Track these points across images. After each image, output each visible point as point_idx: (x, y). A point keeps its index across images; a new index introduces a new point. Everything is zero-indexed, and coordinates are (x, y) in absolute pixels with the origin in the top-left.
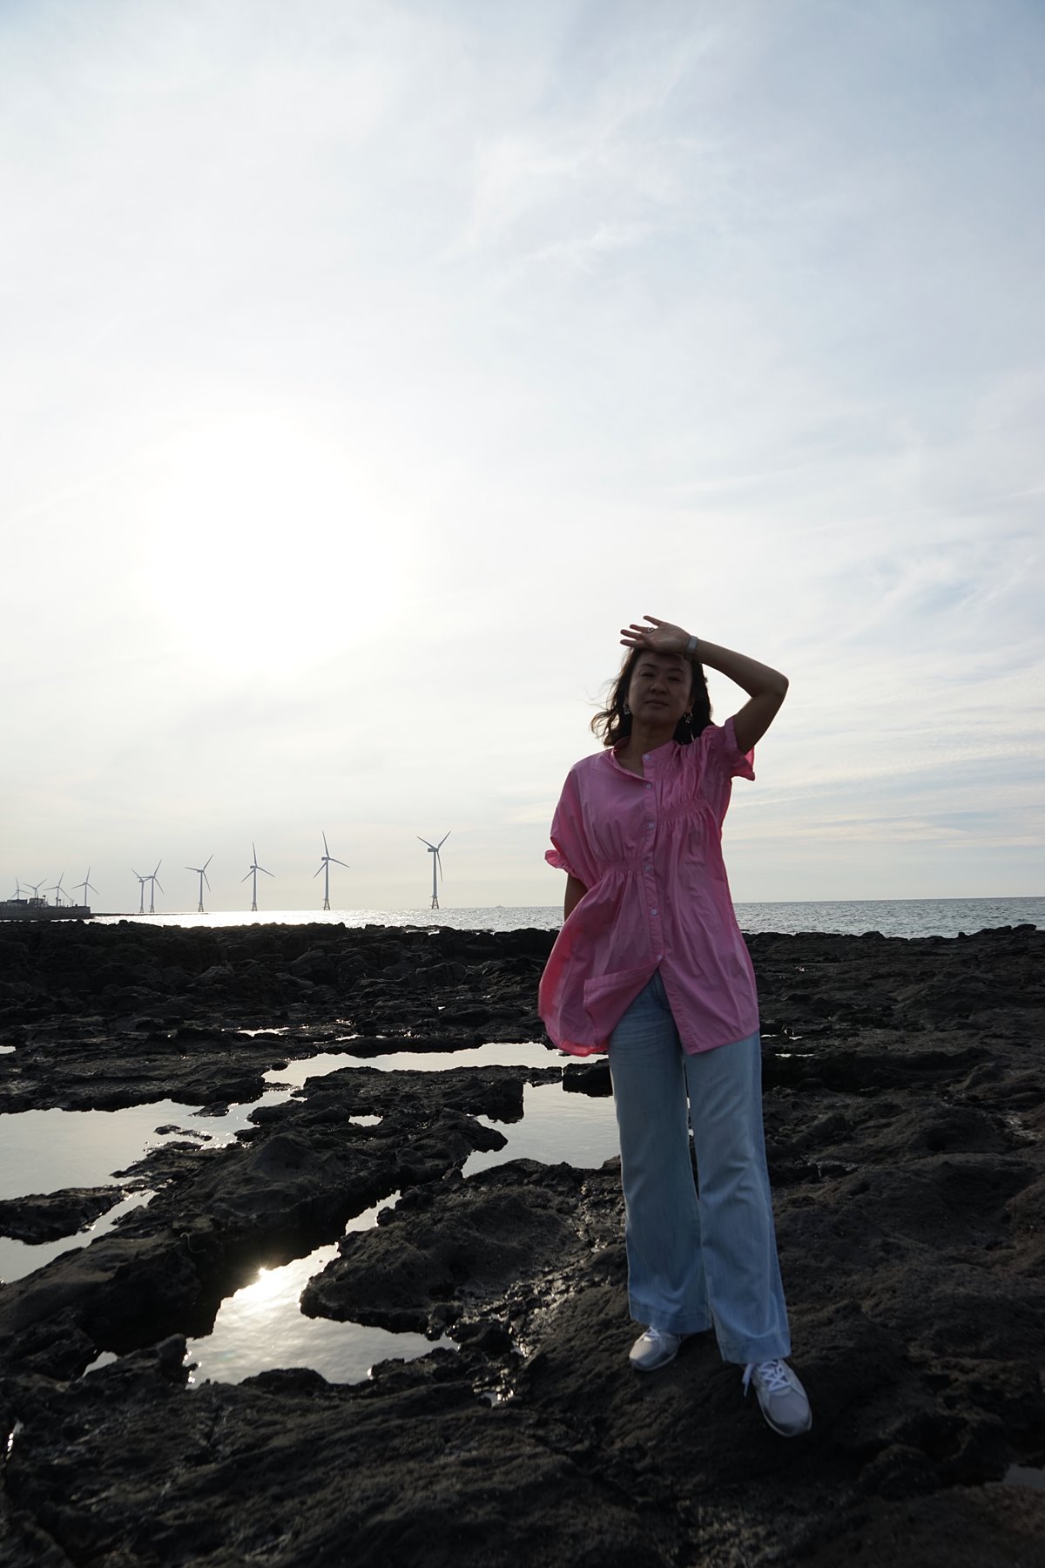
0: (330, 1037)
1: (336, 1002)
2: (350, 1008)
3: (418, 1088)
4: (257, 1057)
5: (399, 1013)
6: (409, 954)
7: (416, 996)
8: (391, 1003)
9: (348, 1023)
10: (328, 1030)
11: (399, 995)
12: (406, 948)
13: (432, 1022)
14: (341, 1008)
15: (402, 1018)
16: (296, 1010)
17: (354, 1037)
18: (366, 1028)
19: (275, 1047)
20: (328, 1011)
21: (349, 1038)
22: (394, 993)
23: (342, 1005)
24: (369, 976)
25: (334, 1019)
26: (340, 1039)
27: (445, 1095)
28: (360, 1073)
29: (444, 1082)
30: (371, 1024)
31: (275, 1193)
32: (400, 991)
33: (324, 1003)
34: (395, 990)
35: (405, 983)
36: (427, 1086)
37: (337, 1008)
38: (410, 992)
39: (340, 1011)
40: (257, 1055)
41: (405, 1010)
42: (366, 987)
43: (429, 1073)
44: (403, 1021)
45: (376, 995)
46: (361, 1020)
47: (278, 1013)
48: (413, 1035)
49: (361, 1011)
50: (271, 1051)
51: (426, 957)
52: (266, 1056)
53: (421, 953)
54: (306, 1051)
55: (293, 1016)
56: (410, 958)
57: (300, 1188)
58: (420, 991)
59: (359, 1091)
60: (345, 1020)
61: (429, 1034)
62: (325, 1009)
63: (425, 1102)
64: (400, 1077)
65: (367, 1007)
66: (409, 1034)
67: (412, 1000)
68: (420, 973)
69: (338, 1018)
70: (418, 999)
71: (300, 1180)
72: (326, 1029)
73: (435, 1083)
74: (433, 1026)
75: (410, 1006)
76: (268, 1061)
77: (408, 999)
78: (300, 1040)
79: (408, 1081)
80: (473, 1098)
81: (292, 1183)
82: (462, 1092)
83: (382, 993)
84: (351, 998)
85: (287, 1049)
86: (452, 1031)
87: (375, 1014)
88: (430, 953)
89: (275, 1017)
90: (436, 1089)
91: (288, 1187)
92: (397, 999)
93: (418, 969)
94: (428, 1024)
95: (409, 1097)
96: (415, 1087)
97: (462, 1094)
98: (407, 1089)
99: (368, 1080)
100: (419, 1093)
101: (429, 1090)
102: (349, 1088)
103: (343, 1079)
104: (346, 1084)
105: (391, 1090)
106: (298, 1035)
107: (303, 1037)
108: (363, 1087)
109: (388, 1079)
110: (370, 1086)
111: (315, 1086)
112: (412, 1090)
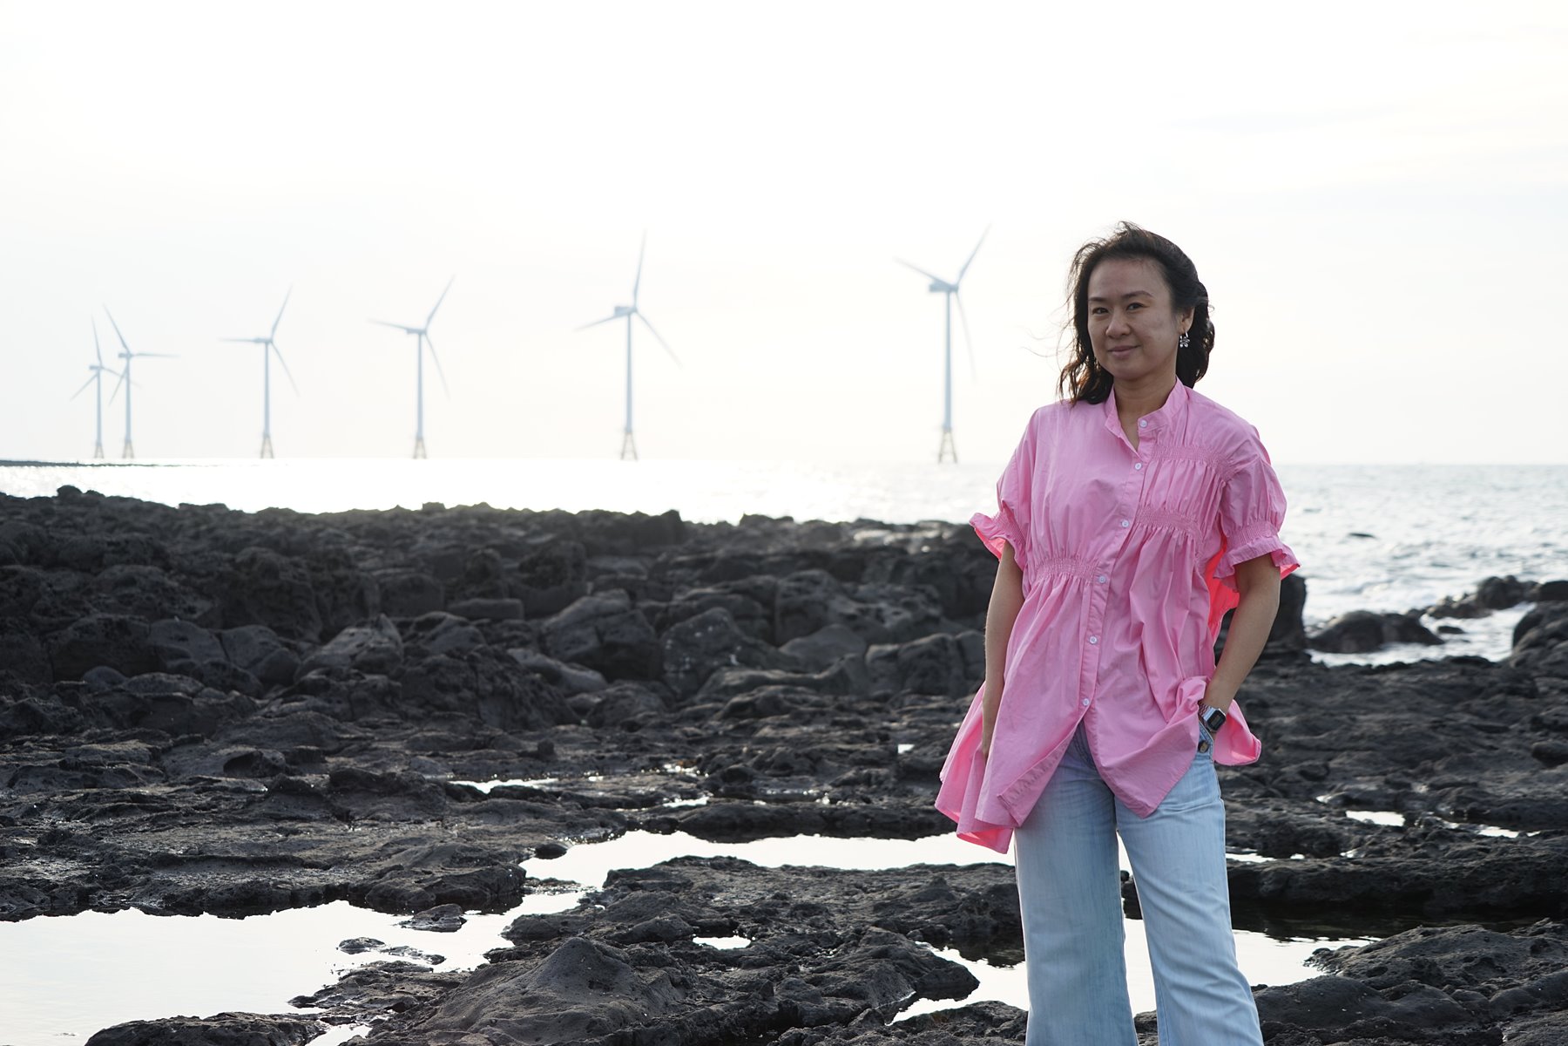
0: (650, 801)
1: (662, 726)
2: (696, 741)
3: (829, 897)
4: (503, 833)
5: (808, 756)
6: (852, 608)
7: (853, 717)
8: (792, 733)
9: (689, 771)
10: (645, 784)
11: (813, 714)
12: (844, 592)
13: (878, 776)
14: (675, 740)
15: (813, 763)
16: (572, 741)
17: (703, 800)
18: (731, 782)
19: (536, 813)
20: (645, 744)
21: (692, 803)
22: (802, 708)
23: (677, 733)
24: (746, 662)
25: (657, 763)
26: (673, 805)
27: (878, 907)
28: (714, 868)
29: (882, 889)
30: (741, 775)
31: (576, 1018)
32: (815, 705)
33: (633, 727)
34: (805, 702)
35: (837, 684)
36: (847, 894)
37: (666, 739)
38: (841, 709)
39: (673, 746)
40: (501, 828)
41: (818, 747)
42: (738, 690)
43: (859, 873)
44: (813, 771)
45: (756, 711)
46: (719, 766)
48: (833, 801)
49: (720, 746)
50: (531, 821)
51: (894, 617)
52: (519, 830)
53: (883, 605)
54: (603, 825)
56: (852, 617)
57: (614, 1013)
59: (711, 898)
60: (685, 766)
61: (868, 801)
62: (638, 741)
63: (838, 918)
64: (797, 878)
65: (735, 740)
66: (826, 801)
67: (846, 725)
69: (668, 760)
70: (858, 725)
71: (612, 1003)
72: (641, 784)
73: (865, 890)
74: (880, 783)
75: (837, 739)
76: (525, 840)
77: (835, 723)
78: (586, 803)
79: (811, 886)
80: (932, 915)
81: (602, 1007)
82: (912, 904)
83: (774, 707)
84: (698, 717)
85: (563, 818)
87: (751, 754)
89: (524, 754)
90: (864, 901)
91: (596, 1012)
92: (807, 723)
93: (873, 649)
94: (867, 781)
95: (808, 910)
96: (823, 894)
97: (911, 907)
98: (807, 898)
99: (731, 880)
100: (829, 904)
101: (848, 901)
102: (693, 890)
103: (681, 877)
104: (687, 885)
105: (774, 898)
106: (580, 793)
107: (591, 799)
108: (721, 891)
109: (771, 880)
110: (734, 890)
111: (626, 887)
112: (816, 900)
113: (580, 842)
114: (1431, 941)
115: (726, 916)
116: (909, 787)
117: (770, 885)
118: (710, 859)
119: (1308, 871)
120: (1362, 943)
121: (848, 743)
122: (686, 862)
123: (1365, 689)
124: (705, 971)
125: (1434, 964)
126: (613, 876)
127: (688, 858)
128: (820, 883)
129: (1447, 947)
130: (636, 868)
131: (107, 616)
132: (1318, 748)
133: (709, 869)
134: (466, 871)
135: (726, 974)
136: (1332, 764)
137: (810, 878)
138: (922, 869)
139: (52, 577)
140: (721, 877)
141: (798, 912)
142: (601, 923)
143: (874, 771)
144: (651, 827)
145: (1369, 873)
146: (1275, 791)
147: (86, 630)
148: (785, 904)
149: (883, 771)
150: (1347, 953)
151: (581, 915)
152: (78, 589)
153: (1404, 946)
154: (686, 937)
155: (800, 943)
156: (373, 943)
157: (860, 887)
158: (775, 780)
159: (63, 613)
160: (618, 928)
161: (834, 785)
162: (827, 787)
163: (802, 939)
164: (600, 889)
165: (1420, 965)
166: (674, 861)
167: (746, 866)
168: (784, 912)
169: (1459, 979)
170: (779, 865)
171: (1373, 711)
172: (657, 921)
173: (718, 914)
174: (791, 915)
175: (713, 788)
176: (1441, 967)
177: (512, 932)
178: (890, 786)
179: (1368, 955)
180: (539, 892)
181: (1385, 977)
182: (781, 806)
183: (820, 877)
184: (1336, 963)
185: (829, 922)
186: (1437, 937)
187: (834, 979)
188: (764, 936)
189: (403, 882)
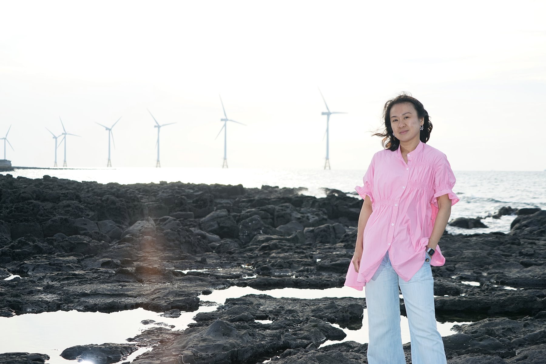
0: (237, 277)
1: (240, 253)
2: (251, 258)
3: (297, 307)
4: (192, 286)
5: (288, 262)
6: (299, 216)
7: (301, 250)
8: (282, 255)
9: (250, 267)
10: (236, 271)
11: (288, 249)
12: (297, 210)
13: (311, 269)
14: (245, 257)
15: (290, 265)
16: (212, 257)
17: (255, 276)
18: (263, 271)
19: (202, 280)
20: (235, 258)
22: (285, 247)
23: (245, 255)
24: (265, 233)
25: (239, 265)
26: (245, 278)
27: (313, 311)
28: (259, 297)
29: (314, 305)
30: (266, 269)
31: (219, 346)
32: (289, 246)
33: (231, 253)
34: (285, 245)
35: (295, 240)
36: (303, 307)
37: (242, 257)
38: (297, 248)
39: (244, 259)
40: (191, 285)
41: (291, 260)
43: (305, 300)
44: (290, 267)
45: (270, 248)
46: (259, 266)
47: (199, 259)
48: (296, 277)
49: (259, 260)
50: (200, 283)
51: (313, 218)
52: (197, 286)
53: (309, 215)
54: (223, 284)
55: (209, 261)
56: (299, 219)
57: (231, 344)
58: (304, 247)
59: (259, 307)
60: (248, 266)
61: (308, 277)
62: (233, 257)
63: (300, 314)
64: (286, 301)
65: (264, 257)
66: (294, 277)
67: (299, 253)
68: (308, 232)
69: (243, 264)
70: (303, 253)
71: (230, 341)
72: (234, 271)
73: (308, 305)
75: (297, 257)
76: (199, 289)
77: (295, 252)
78: (218, 277)
79: (291, 303)
80: (330, 313)
81: (227, 342)
82: (324, 310)
83: (275, 247)
84: (251, 250)
85: (211, 282)
86: (325, 276)
87: (270, 262)
88: (317, 215)
90: (308, 309)
91: (225, 343)
92: (286, 252)
93: (306, 229)
94: (307, 270)
95: (290, 311)
96: (295, 307)
97: (324, 311)
98: (290, 308)
99: (265, 302)
100: (297, 310)
101: (303, 309)
102: (253, 305)
103: (249, 301)
104: (251, 303)
105: (279, 308)
106: (215, 274)
107: (219, 276)
108: (262, 305)
109: (278, 302)
110: (266, 305)
111: (232, 304)
112: (293, 308)
113: (216, 289)
114: (491, 323)
115: (265, 313)
116: (320, 273)
117: (278, 304)
118: (258, 295)
119: (450, 300)
120: (469, 323)
121: (300, 258)
122: (251, 296)
123: (465, 242)
124: (259, 331)
125: (493, 330)
126: (228, 300)
127: (251, 295)
128: (294, 303)
129: (497, 324)
130: (235, 298)
131: (61, 217)
132: (452, 261)
133: (258, 298)
134: (181, 299)
135: (265, 332)
136: (456, 266)
137: (291, 301)
138: (326, 299)
139: (44, 204)
140: (262, 301)
141: (287, 312)
142: (225, 315)
143: (309, 267)
144: (239, 285)
145: (470, 301)
146: (438, 275)
147: (54, 221)
148: (283, 310)
149: (312, 268)
150: (464, 327)
151: (218, 313)
152: (52, 208)
153: (482, 324)
154: (252, 320)
155: (288, 322)
156: (152, 321)
157: (307, 304)
158: (278, 270)
159: (47, 216)
160: (230, 317)
161: (296, 272)
162: (294, 272)
163: (289, 321)
164: (223, 305)
165: (488, 330)
166: (247, 296)
167: (270, 297)
168: (283, 312)
169: (501, 335)
170: (280, 297)
171: (468, 249)
172: (243, 315)
173: (262, 313)
174: (285, 313)
175: (258, 273)
176: (495, 331)
177: (196, 318)
178: (315, 272)
179: (471, 327)
180: (204, 305)
181: (477, 334)
182: (280, 278)
183: (294, 301)
184: (461, 329)
185: (297, 315)
186: (493, 321)
187: (300, 334)
188: (277, 320)
189: (161, 302)
